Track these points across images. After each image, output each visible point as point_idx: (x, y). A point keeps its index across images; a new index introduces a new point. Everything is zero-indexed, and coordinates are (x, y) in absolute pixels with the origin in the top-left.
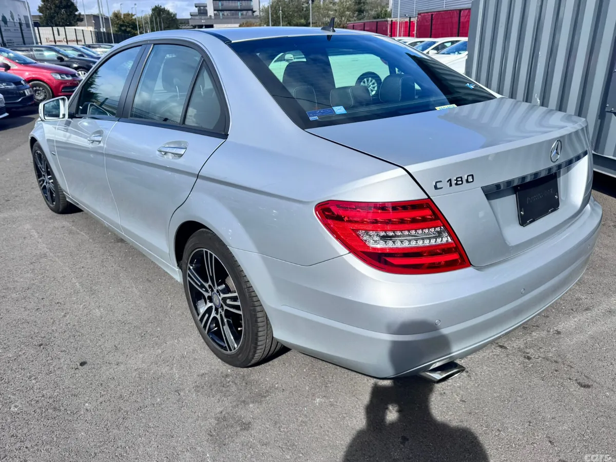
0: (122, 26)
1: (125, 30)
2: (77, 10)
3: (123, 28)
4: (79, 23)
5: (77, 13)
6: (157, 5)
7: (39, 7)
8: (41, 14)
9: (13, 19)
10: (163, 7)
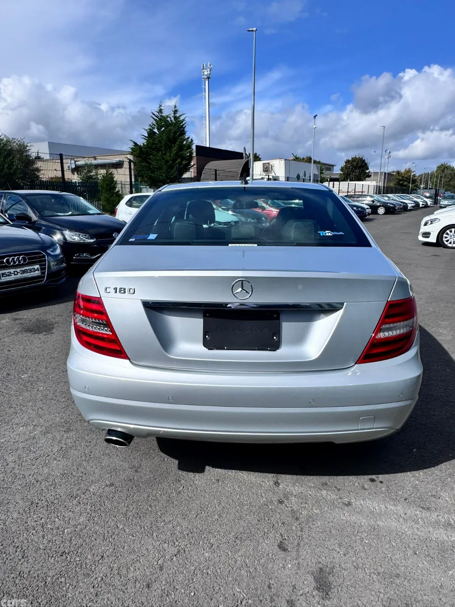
0: (400, 180)
1: (403, 183)
2: (368, 169)
3: (401, 182)
4: (367, 179)
5: (367, 171)
6: (443, 163)
7: (342, 167)
8: (342, 172)
9: (305, 176)
10: (448, 164)
